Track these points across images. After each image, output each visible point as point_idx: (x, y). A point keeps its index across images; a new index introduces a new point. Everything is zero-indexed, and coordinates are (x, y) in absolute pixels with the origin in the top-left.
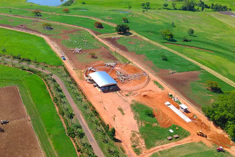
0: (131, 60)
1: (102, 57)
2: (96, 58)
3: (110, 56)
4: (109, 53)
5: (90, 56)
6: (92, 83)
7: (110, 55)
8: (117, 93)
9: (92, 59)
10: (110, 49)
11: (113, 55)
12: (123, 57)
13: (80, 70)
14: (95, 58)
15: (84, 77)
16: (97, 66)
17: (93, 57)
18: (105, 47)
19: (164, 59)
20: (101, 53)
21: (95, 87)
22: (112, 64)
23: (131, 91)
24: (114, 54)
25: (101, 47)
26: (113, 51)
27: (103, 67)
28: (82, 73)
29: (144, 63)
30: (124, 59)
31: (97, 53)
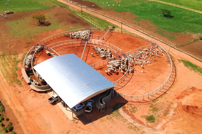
0: (114, 23)
1: (60, 22)
2: (49, 24)
3: (74, 19)
4: (70, 15)
5: (36, 23)
6: (46, 92)
7: (73, 17)
8: (119, 114)
9: (40, 27)
10: (70, 8)
11: (78, 17)
12: (97, 18)
13: (13, 57)
14: (45, 25)
15: (21, 75)
16: (51, 41)
17: (42, 23)
18: (61, 6)
19: (165, 16)
20: (56, 15)
21: (54, 103)
22: (83, 33)
23: (154, 101)
24: (80, 15)
25: (55, 6)
26: (76, 10)
27: (70, 42)
28: (18, 62)
29: (139, 25)
30: (102, 22)
31: (48, 16)
